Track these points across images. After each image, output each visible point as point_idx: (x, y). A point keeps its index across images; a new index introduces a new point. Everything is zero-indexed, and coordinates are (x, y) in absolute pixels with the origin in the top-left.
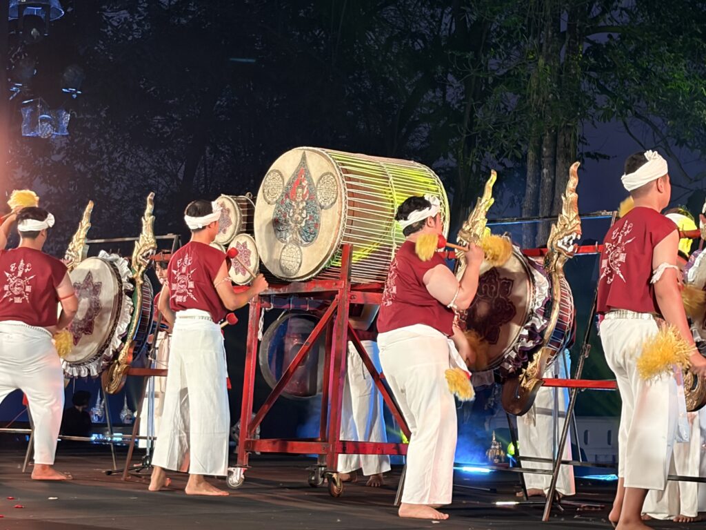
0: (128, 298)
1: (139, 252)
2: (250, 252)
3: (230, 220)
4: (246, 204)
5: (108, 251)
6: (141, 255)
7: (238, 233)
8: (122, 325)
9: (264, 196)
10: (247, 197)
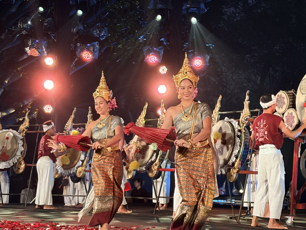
0: (238, 139)
1: (243, 117)
2: (294, 117)
3: (284, 102)
4: (292, 94)
5: (229, 118)
6: (244, 119)
7: (288, 108)
8: (236, 151)
9: (300, 90)
10: (292, 91)
